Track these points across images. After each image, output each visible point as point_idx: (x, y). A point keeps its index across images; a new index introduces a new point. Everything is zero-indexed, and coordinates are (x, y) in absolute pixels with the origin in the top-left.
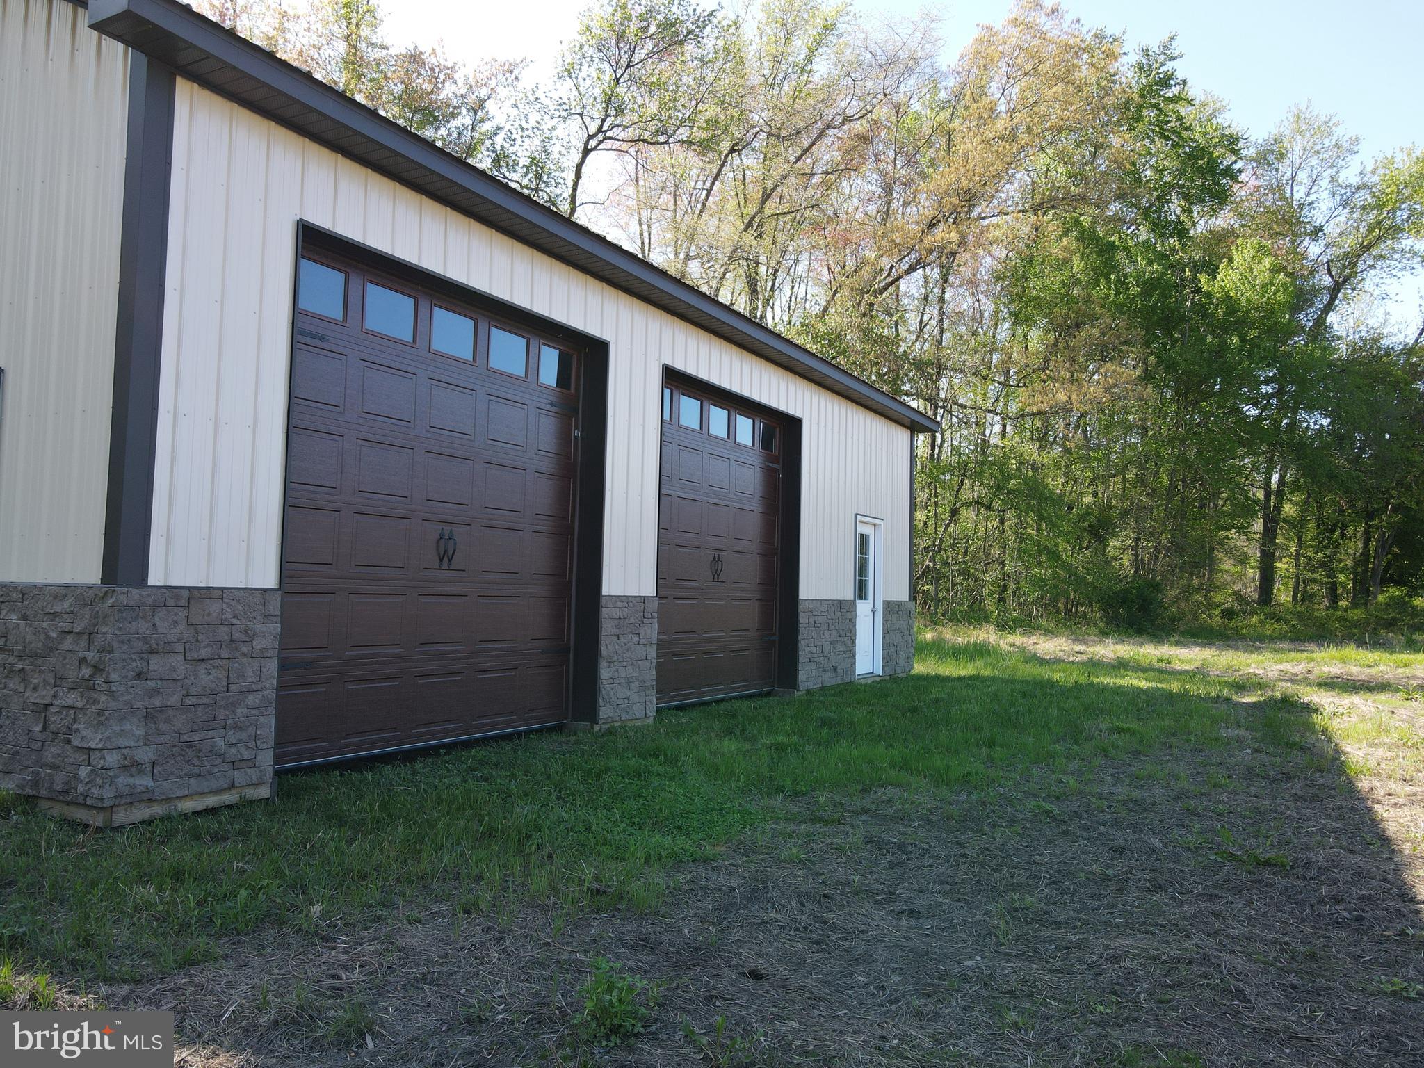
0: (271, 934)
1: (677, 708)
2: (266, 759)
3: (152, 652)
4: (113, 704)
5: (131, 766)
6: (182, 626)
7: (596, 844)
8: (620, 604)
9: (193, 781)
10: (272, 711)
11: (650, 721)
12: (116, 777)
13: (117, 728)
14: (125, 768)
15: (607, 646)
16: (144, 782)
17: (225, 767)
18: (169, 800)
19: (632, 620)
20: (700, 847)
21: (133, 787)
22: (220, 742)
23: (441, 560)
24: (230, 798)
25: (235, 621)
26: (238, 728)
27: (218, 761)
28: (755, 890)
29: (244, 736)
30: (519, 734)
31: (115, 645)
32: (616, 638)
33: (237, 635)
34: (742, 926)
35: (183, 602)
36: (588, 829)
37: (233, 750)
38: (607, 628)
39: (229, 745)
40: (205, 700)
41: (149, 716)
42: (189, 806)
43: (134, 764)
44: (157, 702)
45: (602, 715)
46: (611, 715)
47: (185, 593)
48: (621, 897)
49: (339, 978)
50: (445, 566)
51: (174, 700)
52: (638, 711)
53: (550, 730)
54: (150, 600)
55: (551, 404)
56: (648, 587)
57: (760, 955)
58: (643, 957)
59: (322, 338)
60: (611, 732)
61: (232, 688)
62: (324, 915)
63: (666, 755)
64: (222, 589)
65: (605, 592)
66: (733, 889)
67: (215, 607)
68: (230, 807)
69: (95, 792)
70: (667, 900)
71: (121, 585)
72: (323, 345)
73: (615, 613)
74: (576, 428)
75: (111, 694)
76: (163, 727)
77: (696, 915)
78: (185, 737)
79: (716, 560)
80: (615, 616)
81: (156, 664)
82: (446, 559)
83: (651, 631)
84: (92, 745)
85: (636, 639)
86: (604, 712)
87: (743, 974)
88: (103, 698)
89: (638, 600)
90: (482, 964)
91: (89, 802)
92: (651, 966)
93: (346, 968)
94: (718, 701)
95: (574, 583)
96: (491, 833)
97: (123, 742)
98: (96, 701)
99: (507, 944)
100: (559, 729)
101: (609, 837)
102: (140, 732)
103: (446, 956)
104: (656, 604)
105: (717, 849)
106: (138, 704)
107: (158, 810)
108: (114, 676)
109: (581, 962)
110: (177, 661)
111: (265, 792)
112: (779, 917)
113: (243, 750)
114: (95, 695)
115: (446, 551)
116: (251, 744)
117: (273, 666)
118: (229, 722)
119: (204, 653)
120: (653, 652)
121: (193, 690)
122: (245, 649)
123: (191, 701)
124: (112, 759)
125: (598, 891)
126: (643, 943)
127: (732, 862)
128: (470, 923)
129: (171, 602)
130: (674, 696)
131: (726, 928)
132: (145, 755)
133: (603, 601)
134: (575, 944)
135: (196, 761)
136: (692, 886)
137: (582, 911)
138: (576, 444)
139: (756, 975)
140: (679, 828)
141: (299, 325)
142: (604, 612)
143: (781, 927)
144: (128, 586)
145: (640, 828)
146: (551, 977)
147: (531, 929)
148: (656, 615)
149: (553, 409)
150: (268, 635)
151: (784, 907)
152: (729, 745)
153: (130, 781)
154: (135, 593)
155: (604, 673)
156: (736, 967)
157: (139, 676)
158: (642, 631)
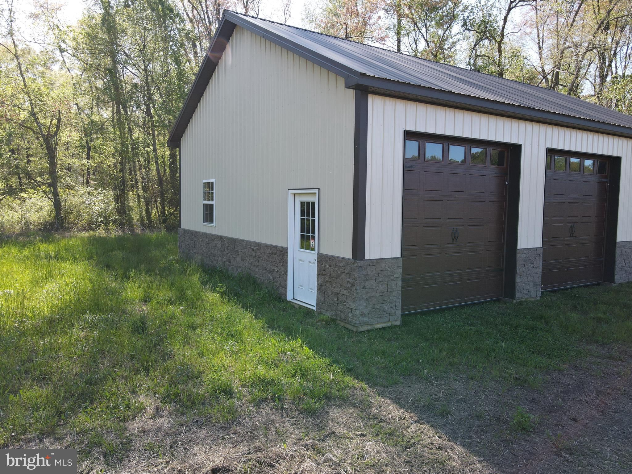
0: (414, 378)
1: (551, 291)
2: (399, 313)
3: (367, 280)
4: (357, 296)
5: (363, 315)
6: (374, 272)
7: (516, 359)
8: (525, 252)
9: (379, 319)
10: (400, 297)
11: (538, 298)
12: (359, 317)
13: (359, 303)
14: (361, 315)
15: (519, 269)
16: (366, 319)
17: (387, 315)
18: (372, 324)
19: (531, 258)
20: (557, 364)
21: (363, 320)
22: (386, 307)
23: (453, 240)
24: (389, 324)
25: (389, 269)
26: (391, 303)
27: (385, 313)
28: (579, 386)
29: (392, 305)
30: (483, 303)
31: (358, 278)
32: (523, 266)
33: (389, 273)
34: (571, 400)
35: (374, 264)
36: (513, 352)
37: (389, 310)
38: (520, 262)
39: (388, 308)
40: (381, 294)
41: (367, 300)
42: (378, 326)
43: (364, 314)
44: (369, 295)
45: (517, 296)
46: (521, 296)
47: (375, 261)
48: (525, 382)
49: (437, 396)
50: (455, 242)
51: (373, 294)
52: (533, 294)
53: (495, 301)
54: (366, 264)
55: (496, 173)
56: (538, 243)
57: (578, 413)
58: (534, 406)
59: (412, 167)
60: (521, 303)
61: (389, 290)
62: (428, 373)
63: (545, 319)
64: (385, 259)
65: (518, 247)
66: (570, 385)
67: (383, 265)
68: (389, 327)
69: (354, 321)
70: (543, 385)
71: (358, 260)
72: (412, 169)
73: (523, 256)
74: (506, 181)
75: (357, 293)
76: (371, 303)
77: (554, 393)
78: (376, 306)
79: (572, 227)
80: (523, 257)
81: (368, 284)
82: (455, 239)
83: (540, 262)
84: (353, 307)
85: (532, 265)
86: (518, 295)
87: (570, 419)
88: (355, 294)
89: (533, 249)
90: (479, 398)
91: (352, 324)
92: (537, 409)
93: (438, 393)
94: (571, 288)
95: (505, 244)
96: (477, 349)
97: (361, 307)
98: (353, 295)
99: (486, 393)
100: (498, 300)
101: (520, 356)
102: (365, 304)
103: (467, 394)
104: (542, 251)
105: (565, 366)
106: (364, 296)
107: (370, 327)
108: (358, 288)
109: (512, 404)
110: (373, 282)
111: (398, 323)
112: (587, 399)
113: (392, 310)
114: (352, 293)
115: (455, 237)
116: (394, 308)
117: (400, 283)
118: (388, 301)
119: (381, 280)
120: (540, 270)
121: (378, 291)
122: (392, 278)
123: (377, 295)
124: (358, 312)
125: (517, 378)
126: (533, 401)
127: (571, 373)
128: (473, 383)
129: (371, 264)
130: (550, 286)
131: (565, 400)
132: (366, 311)
133: (518, 251)
134: (509, 397)
135: (379, 313)
136: (553, 381)
137: (511, 385)
138: (506, 187)
139: (575, 420)
140: (549, 355)
141: (406, 164)
142: (518, 256)
143: (587, 403)
144: (360, 260)
145: (533, 353)
146: (502, 407)
147: (494, 389)
148: (542, 255)
149: (497, 175)
150: (398, 272)
151: (590, 396)
152: (575, 316)
153: (363, 319)
154: (362, 262)
155: (518, 280)
156: (568, 416)
157: (364, 287)
158: (535, 262)
